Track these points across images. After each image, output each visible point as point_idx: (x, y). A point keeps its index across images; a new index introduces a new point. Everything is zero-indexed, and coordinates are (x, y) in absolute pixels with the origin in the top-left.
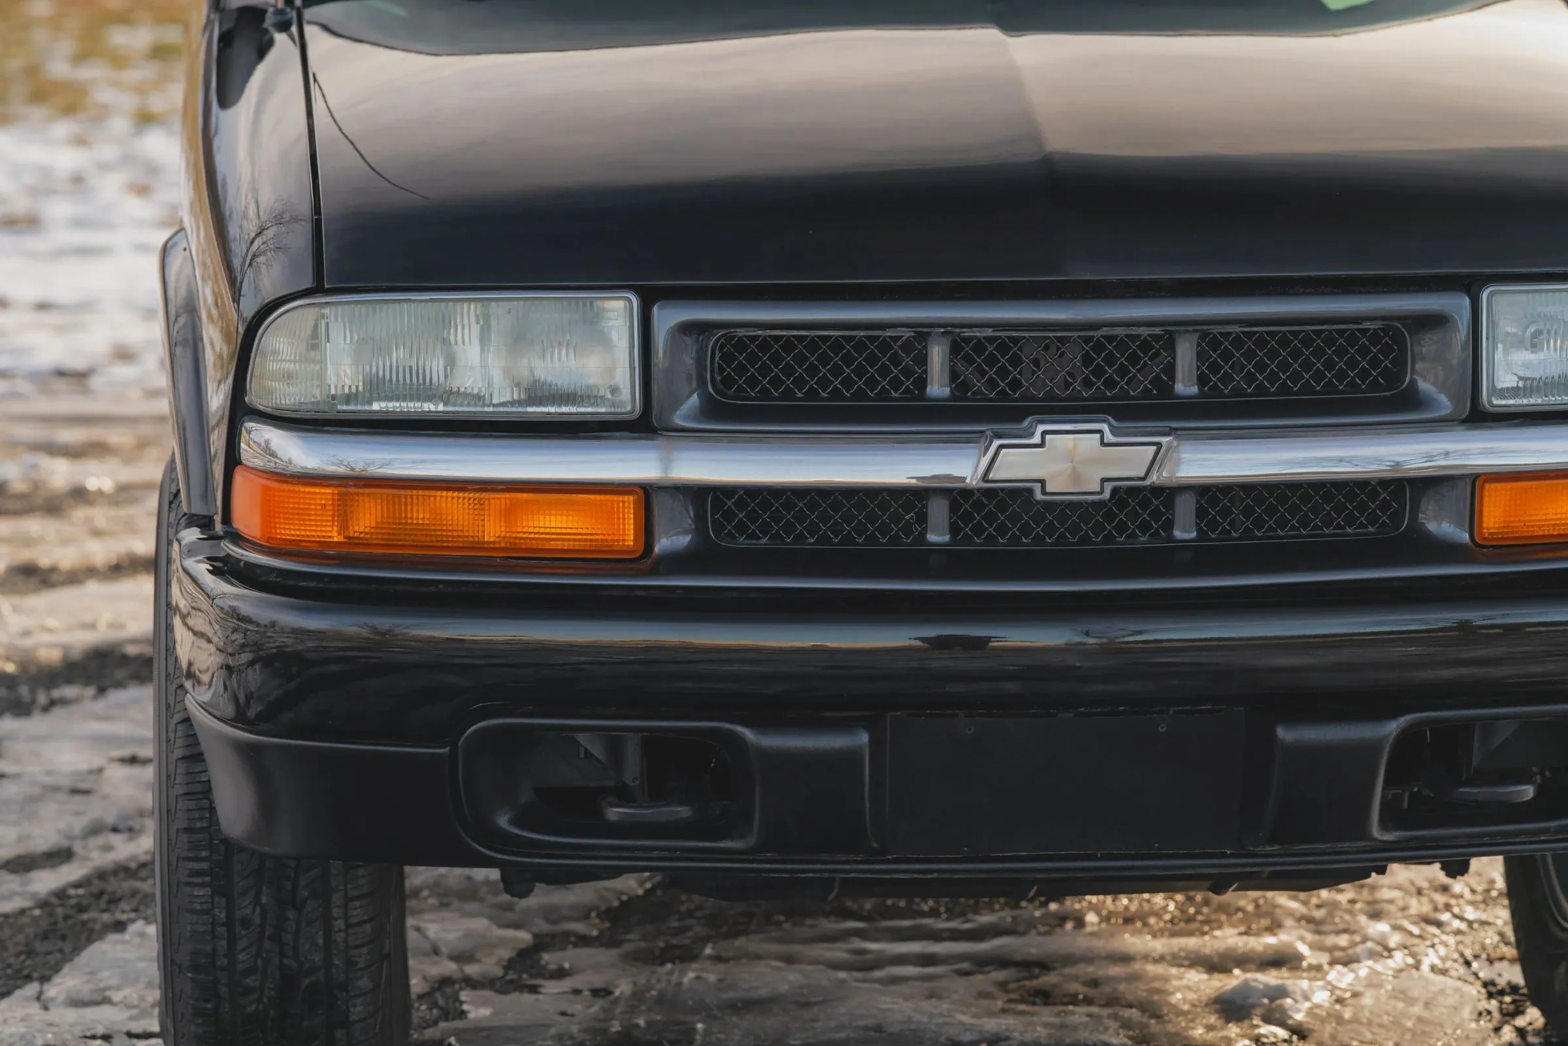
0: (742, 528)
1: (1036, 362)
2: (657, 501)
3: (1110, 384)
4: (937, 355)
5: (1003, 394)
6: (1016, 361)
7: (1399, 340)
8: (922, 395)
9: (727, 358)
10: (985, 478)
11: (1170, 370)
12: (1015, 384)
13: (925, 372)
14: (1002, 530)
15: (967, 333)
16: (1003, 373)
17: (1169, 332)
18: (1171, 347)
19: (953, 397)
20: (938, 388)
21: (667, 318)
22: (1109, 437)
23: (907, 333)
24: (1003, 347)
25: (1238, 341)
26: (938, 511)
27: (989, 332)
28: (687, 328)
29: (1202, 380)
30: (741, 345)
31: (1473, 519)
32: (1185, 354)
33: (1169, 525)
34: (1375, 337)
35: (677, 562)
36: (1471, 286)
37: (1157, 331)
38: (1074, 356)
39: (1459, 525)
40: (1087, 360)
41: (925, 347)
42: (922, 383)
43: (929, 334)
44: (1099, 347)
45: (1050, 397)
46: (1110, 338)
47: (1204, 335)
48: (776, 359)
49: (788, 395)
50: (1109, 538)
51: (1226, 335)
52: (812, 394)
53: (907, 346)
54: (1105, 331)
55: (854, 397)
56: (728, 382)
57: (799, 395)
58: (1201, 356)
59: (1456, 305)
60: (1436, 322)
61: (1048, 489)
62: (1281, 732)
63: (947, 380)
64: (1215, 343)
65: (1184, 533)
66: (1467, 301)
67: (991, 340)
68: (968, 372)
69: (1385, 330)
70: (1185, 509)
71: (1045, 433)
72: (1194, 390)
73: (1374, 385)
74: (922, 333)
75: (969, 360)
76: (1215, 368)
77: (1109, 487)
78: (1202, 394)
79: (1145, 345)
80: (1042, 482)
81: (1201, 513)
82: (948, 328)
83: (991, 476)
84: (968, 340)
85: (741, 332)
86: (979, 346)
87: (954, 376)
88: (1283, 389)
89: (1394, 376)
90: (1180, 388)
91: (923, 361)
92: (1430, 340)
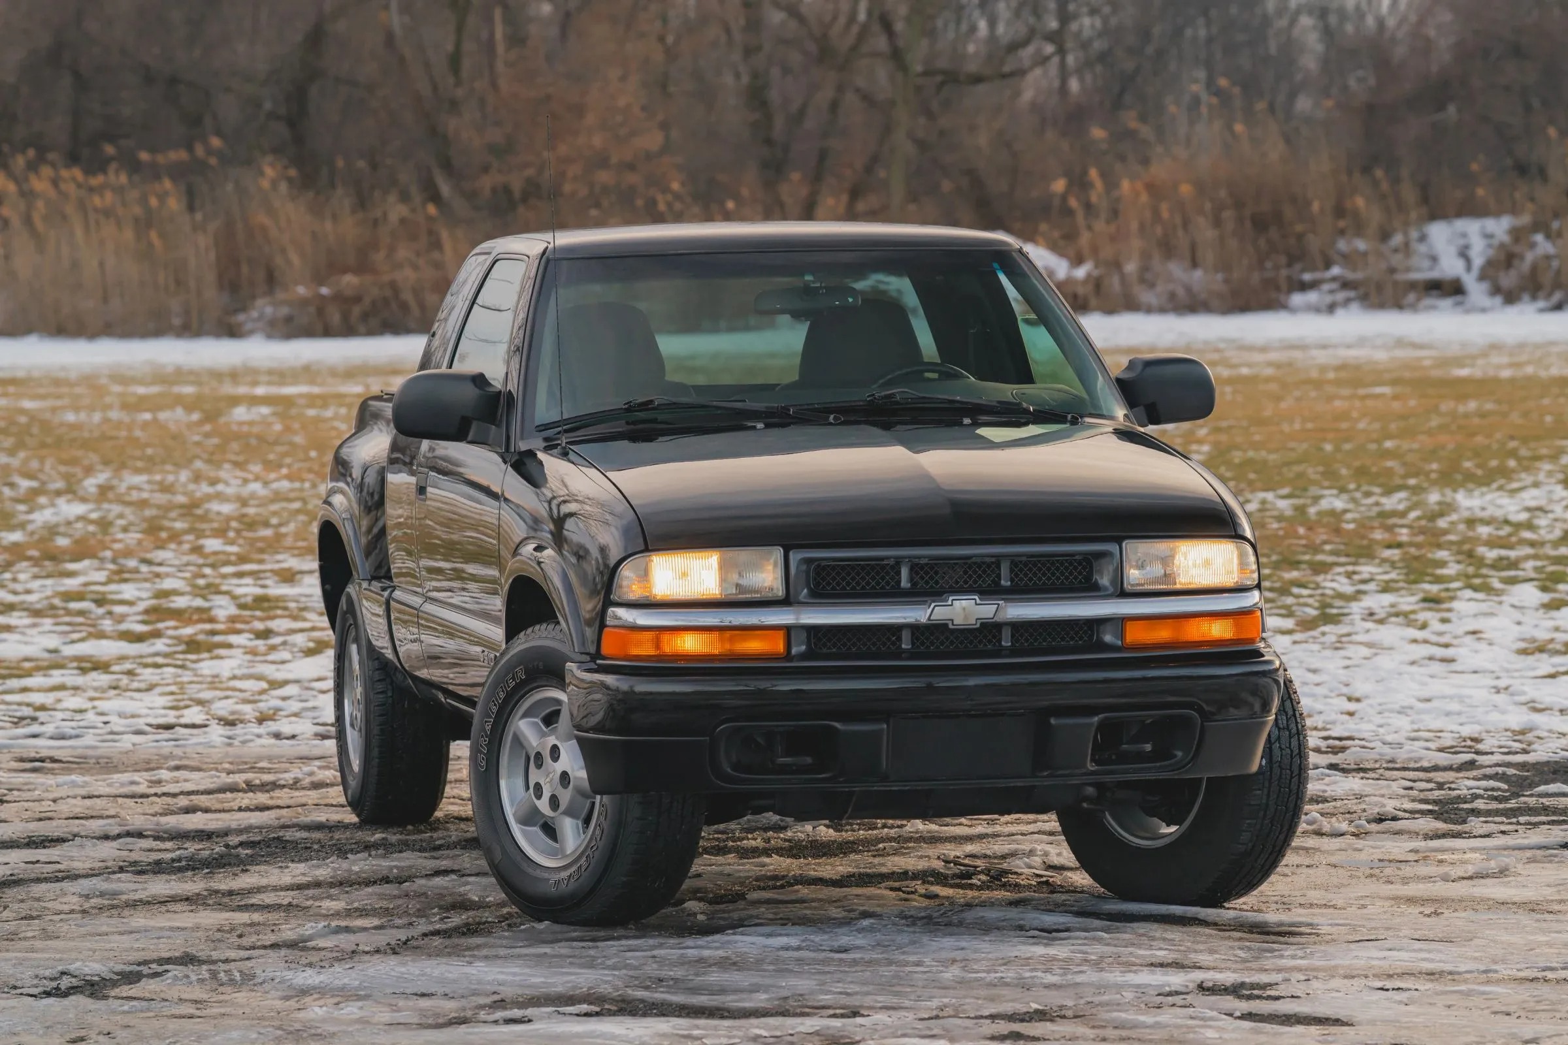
0: (825, 645)
1: (944, 573)
2: (793, 633)
4: (905, 570)
5: (932, 587)
6: (936, 572)
7: (1089, 563)
8: (899, 587)
9: (819, 573)
10: (927, 619)
11: (999, 576)
12: (937, 583)
13: (900, 578)
14: (932, 643)
15: (917, 560)
16: (931, 578)
17: (999, 558)
18: (999, 567)
19: (911, 588)
20: (905, 583)
21: (795, 557)
22: (978, 601)
23: (892, 563)
24: (932, 568)
25: (1026, 565)
26: (906, 636)
27: (925, 560)
28: (803, 561)
29: (1012, 580)
30: (824, 568)
31: (1122, 636)
32: (1005, 569)
33: (1000, 641)
34: (1080, 561)
35: (803, 657)
36: (1119, 540)
37: (993, 560)
38: (959, 570)
39: (1116, 637)
40: (965, 572)
41: (899, 567)
42: (899, 582)
43: (901, 561)
44: (970, 565)
46: (975, 563)
47: (1012, 562)
48: (838, 574)
49: (844, 588)
50: (976, 646)
51: (1021, 561)
52: (853, 588)
53: (892, 567)
54: (971, 559)
55: (871, 589)
56: (819, 583)
58: (1012, 571)
59: (1113, 548)
60: (1105, 555)
61: (955, 623)
62: (1052, 721)
63: (909, 580)
64: (1016, 565)
65: (1006, 643)
66: (1117, 547)
67: (927, 563)
68: (917, 577)
69: (1085, 559)
70: (1007, 632)
71: (953, 600)
72: (1008, 583)
73: (1080, 582)
74: (898, 561)
75: (917, 572)
76: (1017, 575)
77: (979, 622)
78: (1012, 585)
79: (989, 566)
80: (952, 620)
81: (1012, 634)
82: (910, 559)
83: (931, 618)
84: (917, 563)
85: (824, 563)
86: (922, 565)
87: (911, 579)
88: (1044, 583)
89: (1089, 578)
90: (1003, 582)
91: (899, 573)
92: (1103, 562)
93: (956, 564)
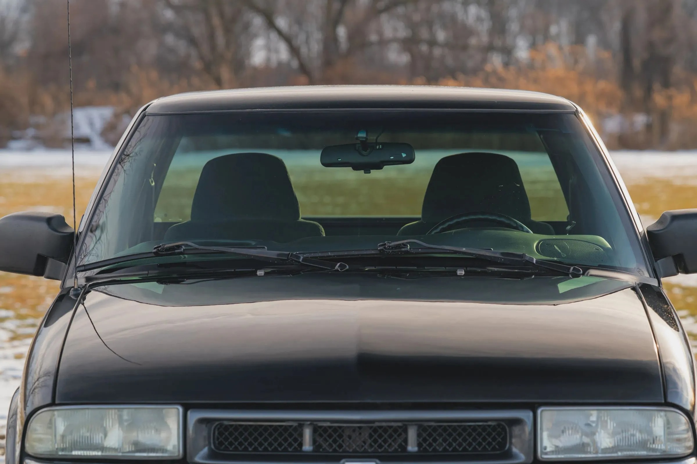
1: (350, 437)
3: (380, 446)
4: (307, 433)
5: (335, 451)
6: (340, 436)
7: (504, 429)
8: (301, 451)
9: (220, 434)
11: (406, 441)
12: (340, 446)
13: (302, 440)
15: (320, 424)
16: (335, 441)
17: (405, 425)
18: (406, 431)
19: (314, 451)
20: (307, 447)
21: (194, 416)
23: (295, 424)
24: (335, 430)
25: (435, 429)
27: (328, 424)
28: (202, 421)
29: (419, 445)
30: (227, 428)
32: (412, 434)
34: (494, 428)
36: (533, 408)
37: (400, 424)
38: (366, 435)
40: (371, 436)
41: (302, 430)
42: (301, 445)
43: (303, 424)
44: (375, 430)
45: (355, 451)
46: (380, 427)
47: (420, 426)
48: (241, 434)
49: (246, 449)
51: (430, 427)
53: (295, 429)
54: (377, 424)
55: (273, 451)
56: (221, 444)
57: (250, 450)
58: (419, 435)
59: (526, 415)
60: (518, 422)
63: (311, 443)
64: (425, 429)
66: (531, 414)
67: (330, 427)
68: (320, 440)
69: (499, 425)
72: (416, 449)
73: (494, 449)
74: (301, 424)
75: (321, 435)
76: (425, 440)
78: (419, 451)
79: (395, 430)
82: (312, 422)
84: (321, 427)
85: (226, 423)
86: (325, 429)
87: (314, 442)
88: (455, 450)
89: (502, 444)
90: (410, 449)
91: (301, 435)
92: (516, 430)
93: (360, 428)
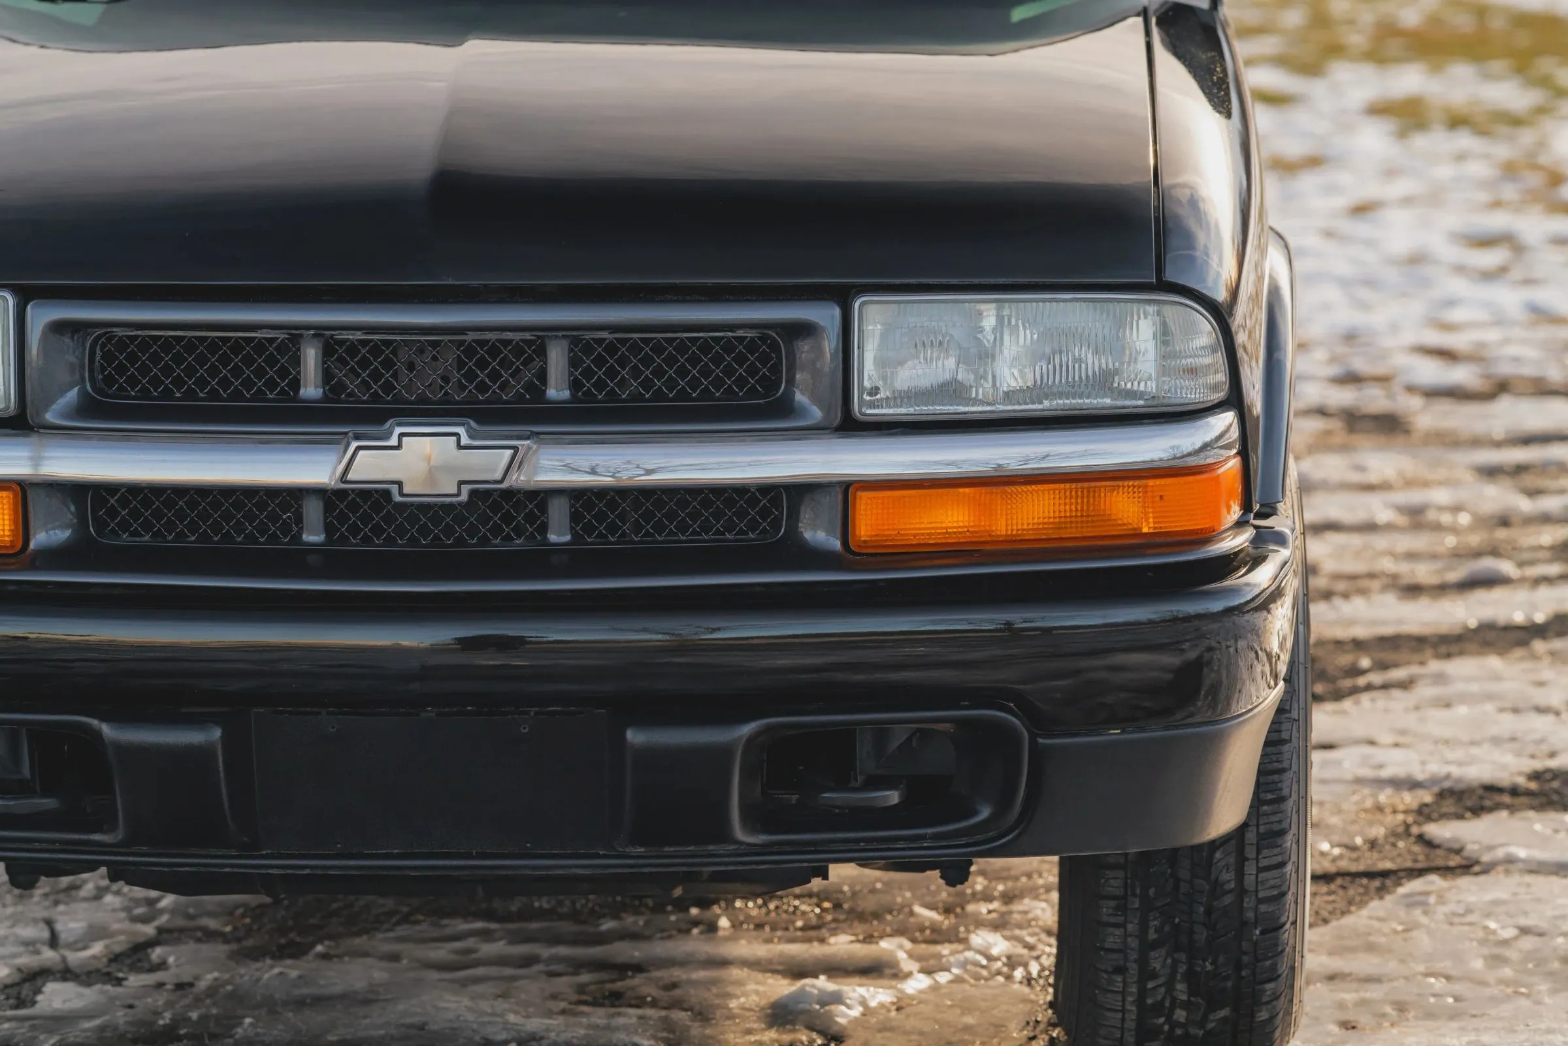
0: (124, 526)
1: (411, 367)
2: (31, 495)
3: (482, 387)
4: (311, 356)
5: (375, 397)
6: (388, 364)
7: (775, 347)
8: (296, 398)
9: (108, 357)
10: (343, 478)
11: (543, 376)
12: (388, 388)
13: (299, 373)
14: (377, 530)
15: (344, 336)
16: (376, 375)
17: (541, 336)
18: (542, 352)
19: (326, 398)
20: (311, 390)
21: (41, 317)
22: (465, 440)
23: (282, 335)
24: (376, 349)
25: (611, 348)
26: (313, 511)
27: (359, 336)
28: (59, 328)
29: (575, 385)
30: (122, 344)
31: (846, 529)
32: (557, 358)
33: (543, 529)
34: (752, 346)
35: (53, 557)
36: (843, 297)
37: (527, 336)
38: (451, 357)
39: (829, 532)
40: (461, 364)
41: (299, 349)
42: (296, 384)
43: (301, 336)
44: (470, 351)
45: (422, 400)
46: (482, 342)
47: (575, 342)
49: (167, 394)
50: (484, 540)
51: (600, 341)
52: (190, 394)
53: (282, 348)
54: (471, 336)
55: (231, 398)
56: (109, 380)
57: (178, 395)
58: (574, 363)
59: (825, 315)
60: (805, 330)
61: (406, 490)
62: (631, 735)
63: (320, 382)
64: (588, 348)
65: (559, 536)
66: (837, 312)
67: (364, 343)
68: (340, 373)
69: (763, 338)
70: (558, 512)
71: (402, 435)
72: (566, 394)
73: (752, 392)
74: (296, 334)
75: (341, 360)
76: (588, 374)
77: (466, 489)
78: (574, 398)
79: (518, 351)
80: (400, 484)
81: (575, 517)
82: (320, 330)
83: (350, 477)
84: (342, 342)
85: (120, 332)
86: (353, 348)
87: (327, 376)
88: (659, 395)
89: (771, 384)
90: (552, 393)
91: (297, 361)
92: (804, 349)
93: (435, 344)
